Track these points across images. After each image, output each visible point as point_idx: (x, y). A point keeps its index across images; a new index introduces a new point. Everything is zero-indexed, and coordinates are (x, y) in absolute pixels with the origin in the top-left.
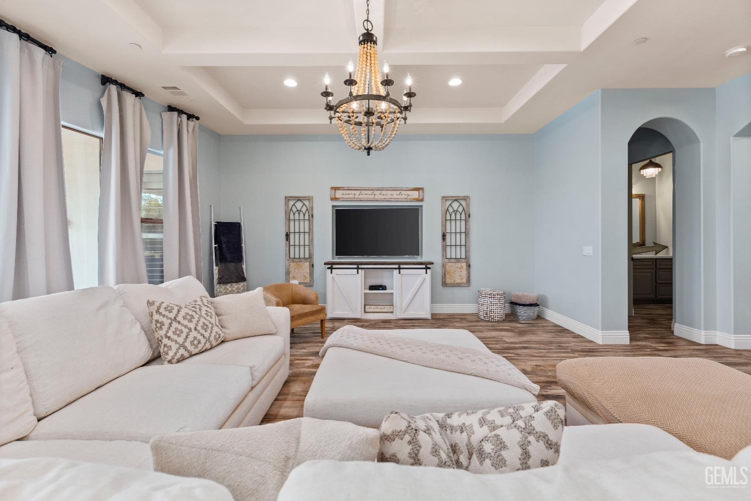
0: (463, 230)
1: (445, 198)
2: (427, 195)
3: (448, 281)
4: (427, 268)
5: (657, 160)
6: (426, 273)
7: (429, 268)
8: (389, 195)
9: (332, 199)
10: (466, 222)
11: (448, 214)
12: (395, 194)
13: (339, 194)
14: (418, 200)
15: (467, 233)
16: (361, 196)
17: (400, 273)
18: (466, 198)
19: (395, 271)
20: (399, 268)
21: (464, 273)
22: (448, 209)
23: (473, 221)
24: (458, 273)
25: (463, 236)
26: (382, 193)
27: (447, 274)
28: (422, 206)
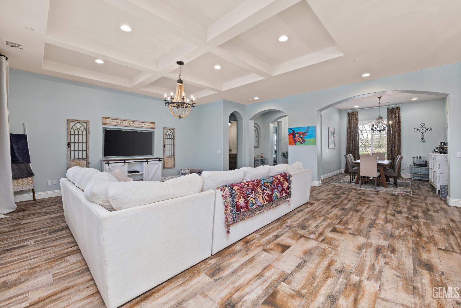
0: (172, 143)
1: (164, 128)
2: (157, 126)
3: (166, 166)
4: (160, 161)
5: (231, 122)
6: (160, 163)
7: (161, 160)
8: (137, 124)
9: (103, 124)
10: (173, 139)
11: (166, 136)
12: (141, 125)
13: (107, 121)
14: (152, 128)
15: (174, 145)
16: (122, 124)
17: (147, 163)
18: (173, 129)
19: (144, 163)
20: (147, 161)
21: (173, 162)
22: (166, 134)
23: (176, 139)
24: (170, 163)
25: (172, 146)
26: (134, 123)
27: (165, 163)
28: (154, 131)
